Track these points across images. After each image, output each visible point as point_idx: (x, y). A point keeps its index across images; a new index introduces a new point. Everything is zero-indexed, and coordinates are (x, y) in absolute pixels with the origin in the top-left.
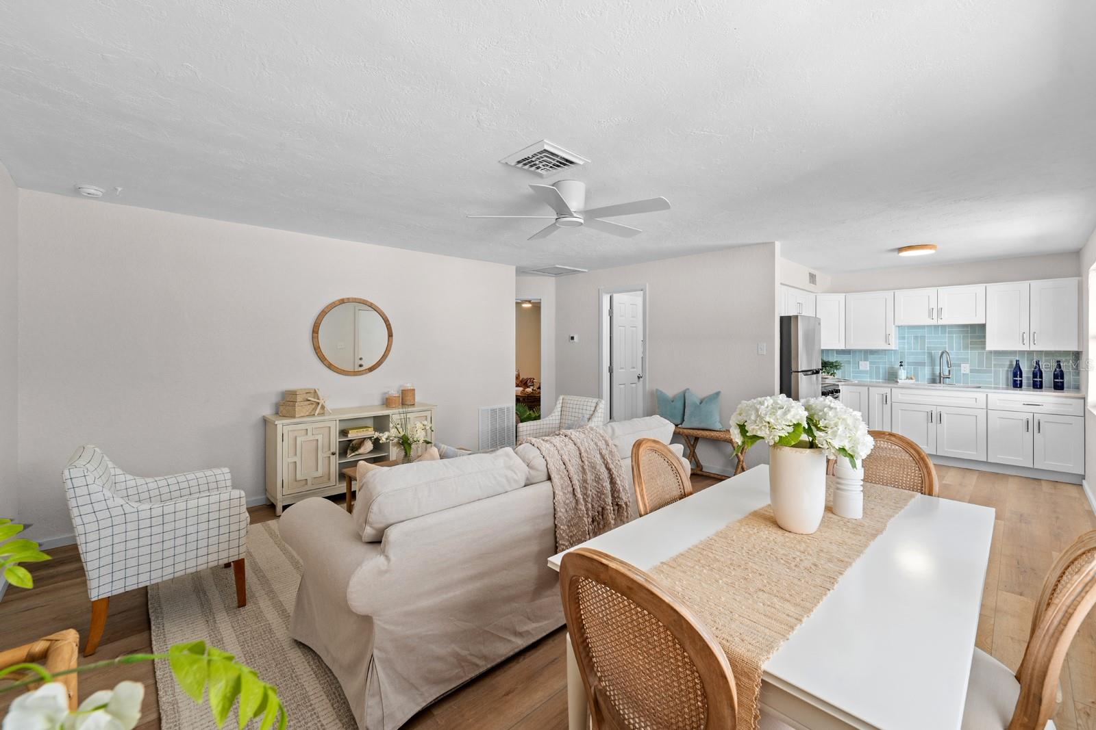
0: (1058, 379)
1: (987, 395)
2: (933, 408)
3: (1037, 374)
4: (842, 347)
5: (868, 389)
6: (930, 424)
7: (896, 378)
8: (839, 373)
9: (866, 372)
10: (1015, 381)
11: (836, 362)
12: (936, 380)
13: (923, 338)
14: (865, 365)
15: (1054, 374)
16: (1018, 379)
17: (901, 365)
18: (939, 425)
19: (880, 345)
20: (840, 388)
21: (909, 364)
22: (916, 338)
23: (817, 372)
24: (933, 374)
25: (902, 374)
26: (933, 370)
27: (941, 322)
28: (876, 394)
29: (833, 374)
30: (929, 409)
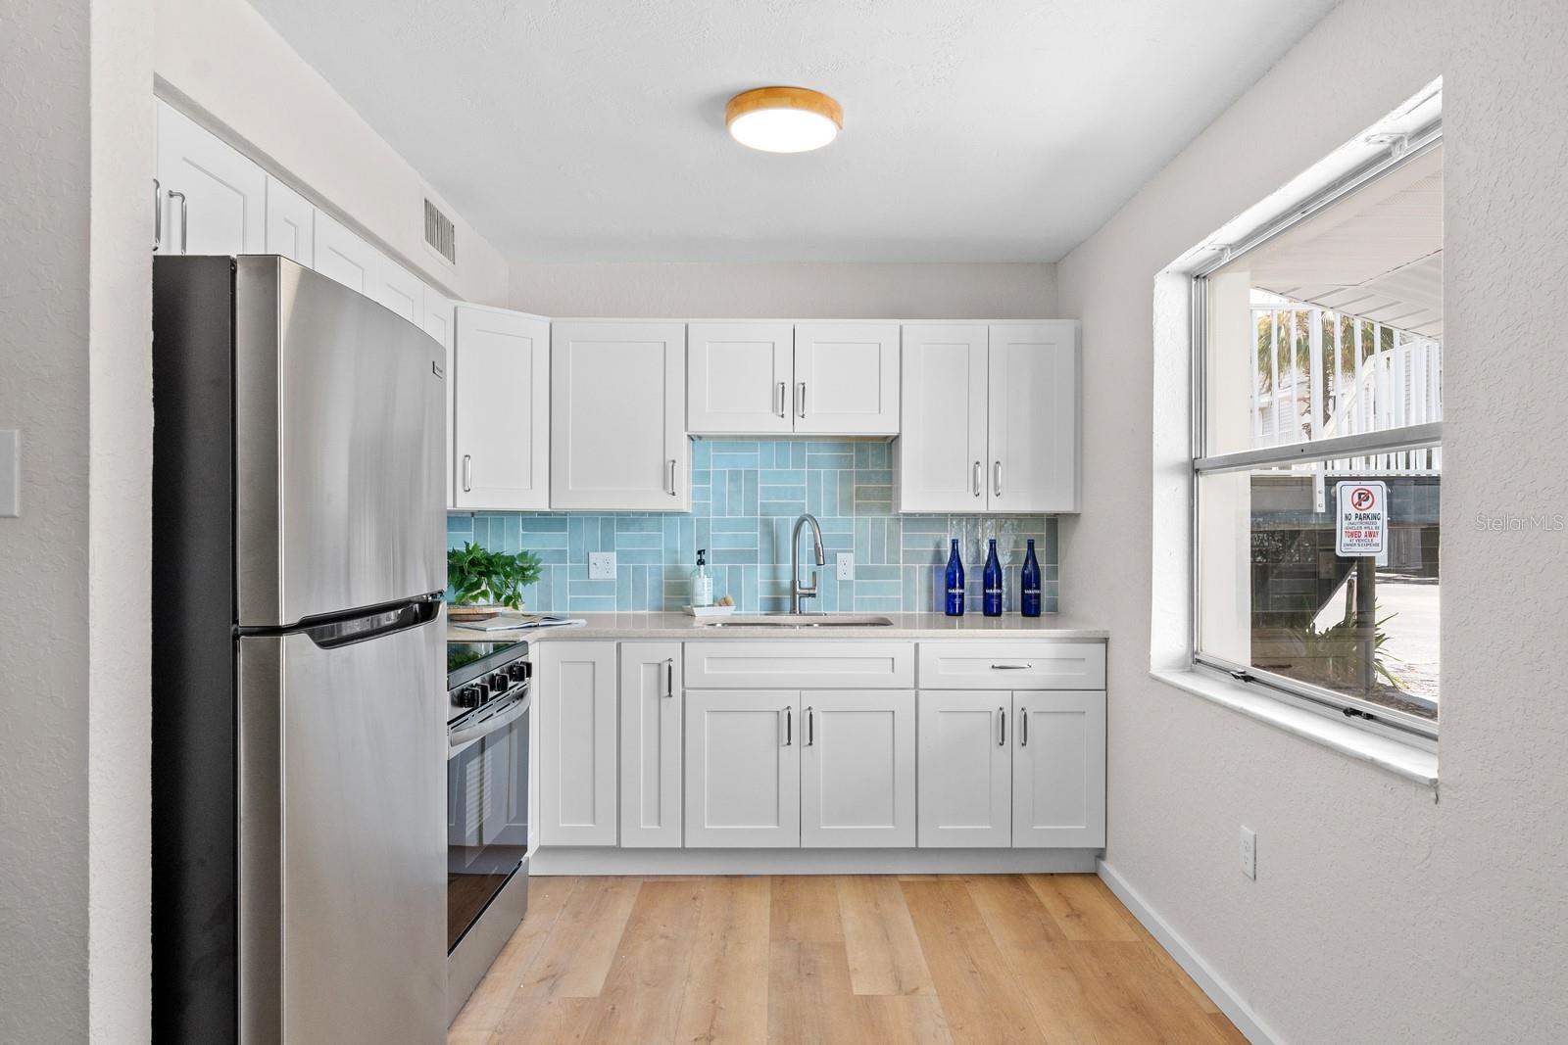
0: (1030, 588)
1: (917, 645)
2: (791, 699)
3: (991, 575)
4: (543, 506)
5: (619, 646)
6: (784, 750)
7: (688, 601)
8: (530, 594)
9: (605, 586)
10: (950, 598)
11: (524, 555)
12: (784, 601)
13: (752, 476)
14: (605, 565)
15: (1023, 574)
16: (958, 591)
17: (701, 562)
18: (806, 751)
19: (649, 498)
20: (533, 656)
21: (720, 556)
22: (735, 476)
23: (426, 611)
24: (775, 586)
25: (704, 588)
26: (775, 573)
27: (803, 428)
28: (642, 658)
29: (512, 600)
30: (781, 699)
